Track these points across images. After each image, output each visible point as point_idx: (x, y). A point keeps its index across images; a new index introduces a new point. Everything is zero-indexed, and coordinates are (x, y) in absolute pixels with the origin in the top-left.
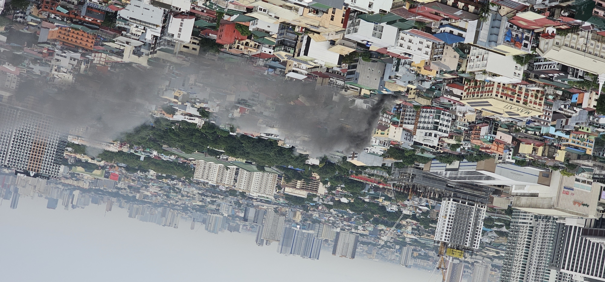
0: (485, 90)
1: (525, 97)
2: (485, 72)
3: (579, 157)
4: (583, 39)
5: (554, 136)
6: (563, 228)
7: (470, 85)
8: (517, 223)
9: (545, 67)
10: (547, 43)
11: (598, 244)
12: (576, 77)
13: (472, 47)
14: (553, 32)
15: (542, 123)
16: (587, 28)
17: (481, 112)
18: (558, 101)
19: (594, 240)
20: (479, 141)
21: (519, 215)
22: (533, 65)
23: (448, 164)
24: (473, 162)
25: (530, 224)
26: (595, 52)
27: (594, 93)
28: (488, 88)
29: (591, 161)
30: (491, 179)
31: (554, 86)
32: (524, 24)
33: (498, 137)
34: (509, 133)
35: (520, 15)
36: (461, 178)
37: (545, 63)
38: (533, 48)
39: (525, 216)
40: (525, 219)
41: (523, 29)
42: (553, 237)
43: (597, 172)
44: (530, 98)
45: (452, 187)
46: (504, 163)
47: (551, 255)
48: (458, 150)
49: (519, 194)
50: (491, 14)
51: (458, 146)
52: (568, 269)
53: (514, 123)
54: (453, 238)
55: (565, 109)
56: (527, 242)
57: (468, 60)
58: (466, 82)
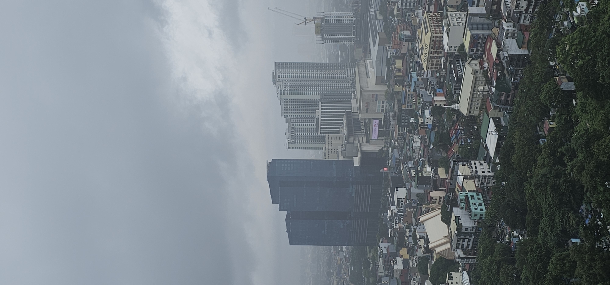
0: (436, 28)
1: (435, 56)
2: (449, 25)
3: (399, 101)
4: (483, 89)
5: (411, 81)
6: (349, 99)
7: (439, 16)
8: (347, 67)
9: (459, 67)
10: (476, 65)
11: (343, 123)
12: (455, 89)
13: (466, 13)
14: (485, 68)
15: (419, 72)
16: (491, 90)
17: (420, 28)
18: (436, 79)
19: (344, 119)
20: (399, 31)
21: (352, 68)
22: (459, 59)
23: (379, 12)
24: (384, 29)
25: (348, 76)
26: (474, 99)
27: (445, 103)
28: (438, 30)
29: (398, 109)
30: (373, 44)
31: (446, 75)
32: (488, 47)
33: (404, 43)
34: (408, 50)
35: (494, 43)
36: (371, 22)
37: (462, 66)
38: (471, 56)
39: (353, 72)
40: (350, 72)
41: (484, 46)
42: (341, 93)
43: (391, 115)
44: (435, 60)
45: (364, 18)
46: (387, 50)
47: (329, 93)
48: (391, 17)
49: (366, 65)
50: (492, 22)
51: (393, 17)
52: (322, 106)
53: (416, 52)
54: (328, 25)
55: (431, 86)
56: (335, 76)
57: (456, 12)
58: (440, 13)
